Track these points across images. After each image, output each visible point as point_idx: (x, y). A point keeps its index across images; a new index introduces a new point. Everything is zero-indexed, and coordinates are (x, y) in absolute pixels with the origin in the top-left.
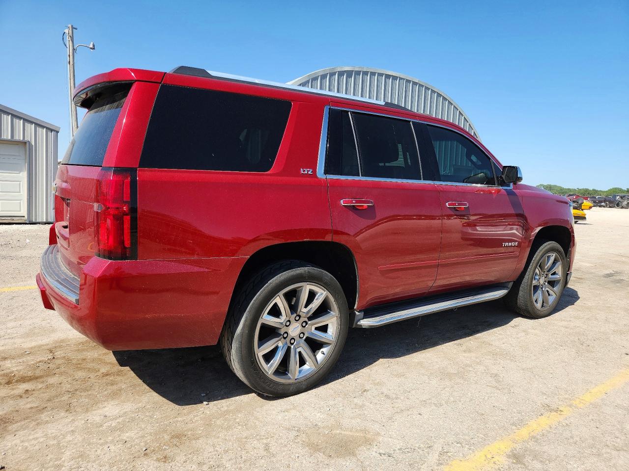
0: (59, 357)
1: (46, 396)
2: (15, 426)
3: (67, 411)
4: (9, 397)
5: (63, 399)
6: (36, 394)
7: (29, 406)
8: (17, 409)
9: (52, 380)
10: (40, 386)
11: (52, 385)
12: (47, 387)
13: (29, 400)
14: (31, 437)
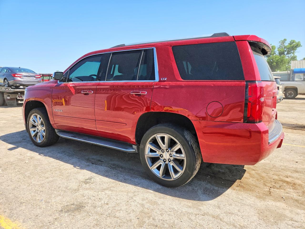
0: (268, 187)
1: (280, 173)
2: (292, 169)
3: (275, 166)
4: (294, 178)
5: (275, 169)
6: (284, 175)
7: (287, 172)
8: (291, 173)
9: (276, 177)
10: (281, 177)
11: (277, 175)
12: (279, 175)
13: (287, 174)
14: (288, 165)
